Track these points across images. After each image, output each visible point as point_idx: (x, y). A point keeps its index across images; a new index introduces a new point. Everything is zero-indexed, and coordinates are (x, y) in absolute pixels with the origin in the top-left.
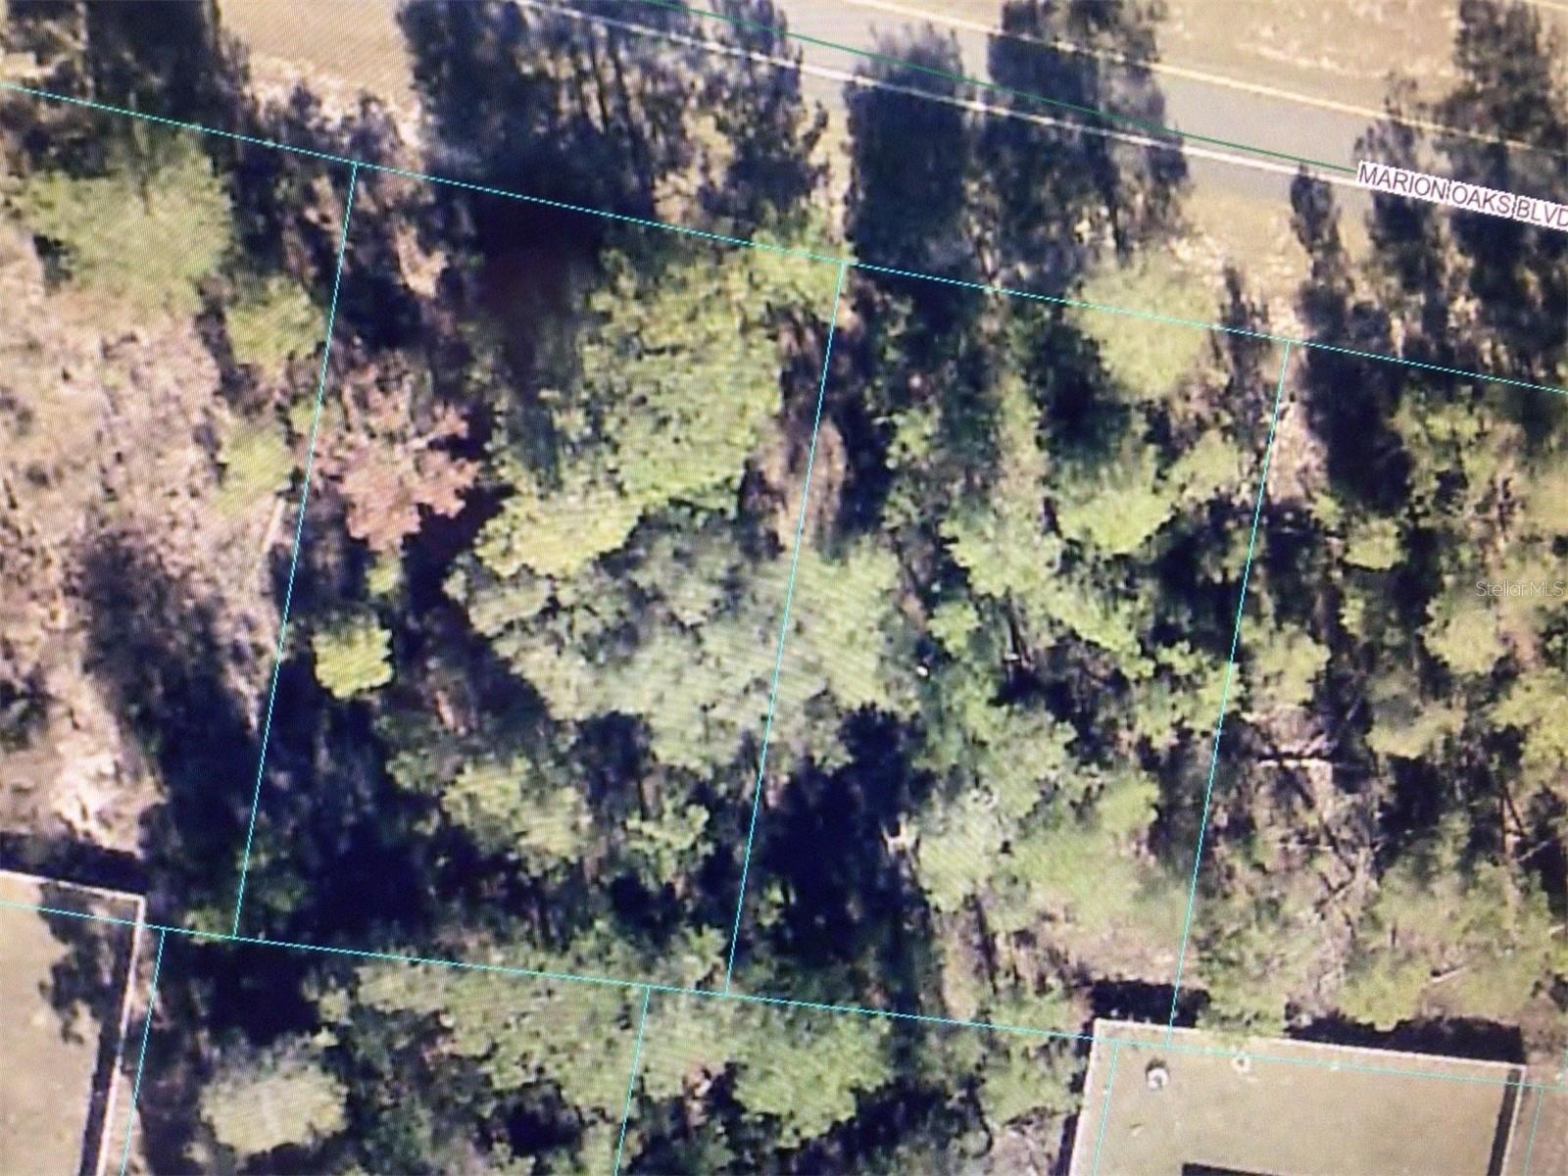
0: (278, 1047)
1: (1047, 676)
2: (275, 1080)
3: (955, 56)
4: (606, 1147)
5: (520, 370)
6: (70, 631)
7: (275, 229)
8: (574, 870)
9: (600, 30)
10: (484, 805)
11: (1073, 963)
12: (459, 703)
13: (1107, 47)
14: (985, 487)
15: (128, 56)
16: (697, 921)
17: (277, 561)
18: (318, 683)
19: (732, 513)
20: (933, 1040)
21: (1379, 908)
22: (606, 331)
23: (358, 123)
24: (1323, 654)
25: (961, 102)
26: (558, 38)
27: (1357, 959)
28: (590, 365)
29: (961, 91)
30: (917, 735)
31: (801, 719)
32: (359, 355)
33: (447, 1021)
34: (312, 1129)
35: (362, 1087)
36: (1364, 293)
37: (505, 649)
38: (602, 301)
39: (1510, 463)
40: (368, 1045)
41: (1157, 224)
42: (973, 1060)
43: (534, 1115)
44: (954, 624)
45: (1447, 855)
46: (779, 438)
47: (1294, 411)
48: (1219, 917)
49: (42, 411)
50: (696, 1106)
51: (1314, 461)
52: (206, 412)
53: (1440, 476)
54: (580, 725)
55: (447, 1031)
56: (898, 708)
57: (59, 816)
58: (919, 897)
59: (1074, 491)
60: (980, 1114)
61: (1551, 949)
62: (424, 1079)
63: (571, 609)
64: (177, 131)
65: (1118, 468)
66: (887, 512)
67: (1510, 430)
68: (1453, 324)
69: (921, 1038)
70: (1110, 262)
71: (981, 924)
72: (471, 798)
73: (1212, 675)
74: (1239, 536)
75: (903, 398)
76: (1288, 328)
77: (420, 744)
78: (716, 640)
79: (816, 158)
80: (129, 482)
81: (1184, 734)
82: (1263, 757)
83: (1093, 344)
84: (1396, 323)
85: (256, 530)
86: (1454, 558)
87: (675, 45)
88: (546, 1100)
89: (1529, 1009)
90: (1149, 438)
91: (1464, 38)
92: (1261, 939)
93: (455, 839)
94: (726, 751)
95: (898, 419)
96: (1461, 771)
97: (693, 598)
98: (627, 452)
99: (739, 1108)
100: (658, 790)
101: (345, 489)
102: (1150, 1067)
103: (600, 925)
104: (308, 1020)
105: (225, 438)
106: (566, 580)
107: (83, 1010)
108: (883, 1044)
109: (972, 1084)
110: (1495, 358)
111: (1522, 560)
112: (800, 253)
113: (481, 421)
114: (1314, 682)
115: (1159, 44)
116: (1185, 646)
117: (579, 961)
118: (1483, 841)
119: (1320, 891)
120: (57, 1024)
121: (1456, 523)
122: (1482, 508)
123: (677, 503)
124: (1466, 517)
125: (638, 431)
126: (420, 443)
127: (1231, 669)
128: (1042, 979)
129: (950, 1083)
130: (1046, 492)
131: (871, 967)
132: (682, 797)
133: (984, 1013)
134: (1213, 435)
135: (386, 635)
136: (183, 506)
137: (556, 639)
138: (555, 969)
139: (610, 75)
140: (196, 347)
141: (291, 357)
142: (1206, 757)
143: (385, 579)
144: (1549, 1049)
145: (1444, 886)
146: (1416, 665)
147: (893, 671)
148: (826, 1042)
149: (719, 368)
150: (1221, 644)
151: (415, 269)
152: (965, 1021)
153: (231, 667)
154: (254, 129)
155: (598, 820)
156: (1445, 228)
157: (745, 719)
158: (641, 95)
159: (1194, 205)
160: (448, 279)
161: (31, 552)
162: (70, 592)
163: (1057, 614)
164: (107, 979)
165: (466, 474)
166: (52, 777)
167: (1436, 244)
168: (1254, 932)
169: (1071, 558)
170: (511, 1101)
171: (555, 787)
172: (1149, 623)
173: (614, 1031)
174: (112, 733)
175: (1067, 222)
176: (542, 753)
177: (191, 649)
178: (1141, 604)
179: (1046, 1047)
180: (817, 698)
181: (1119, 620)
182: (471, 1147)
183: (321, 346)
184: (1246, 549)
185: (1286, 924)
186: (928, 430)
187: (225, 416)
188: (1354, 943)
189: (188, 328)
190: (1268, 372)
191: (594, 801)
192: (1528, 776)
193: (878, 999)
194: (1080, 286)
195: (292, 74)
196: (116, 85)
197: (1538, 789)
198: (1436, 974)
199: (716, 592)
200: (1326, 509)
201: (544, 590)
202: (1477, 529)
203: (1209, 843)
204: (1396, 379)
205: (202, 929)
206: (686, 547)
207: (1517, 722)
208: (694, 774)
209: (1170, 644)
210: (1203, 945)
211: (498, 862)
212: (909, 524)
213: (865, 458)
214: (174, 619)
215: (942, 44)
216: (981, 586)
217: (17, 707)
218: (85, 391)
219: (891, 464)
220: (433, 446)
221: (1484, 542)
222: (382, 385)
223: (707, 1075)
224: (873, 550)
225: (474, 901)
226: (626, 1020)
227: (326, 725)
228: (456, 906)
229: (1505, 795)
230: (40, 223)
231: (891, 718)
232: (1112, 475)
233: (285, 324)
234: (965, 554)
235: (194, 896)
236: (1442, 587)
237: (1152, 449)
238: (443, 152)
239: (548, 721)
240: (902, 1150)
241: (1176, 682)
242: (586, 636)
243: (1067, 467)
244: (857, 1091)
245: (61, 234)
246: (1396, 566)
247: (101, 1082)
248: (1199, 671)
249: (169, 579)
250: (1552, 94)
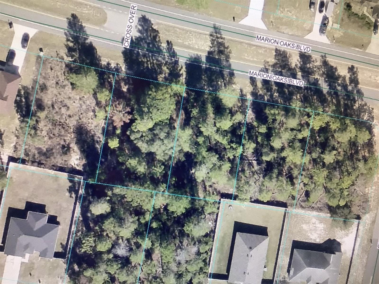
0: (101, 199)
1: (214, 148)
2: (101, 204)
3: (201, 58)
4: (149, 215)
5: (138, 102)
6: (74, 138)
7: (104, 82)
8: (145, 174)
9: (150, 55)
10: (132, 165)
11: (218, 190)
12: (128, 150)
13: (223, 57)
14: (205, 119)
15: (84, 58)
16: (162, 182)
17: (103, 129)
18: (108, 146)
19: (168, 123)
20: (197, 201)
21: (264, 183)
22: (150, 97)
23: (116, 67)
24: (255, 145)
25: (201, 65)
26: (144, 56)
27: (261, 191)
28: (148, 101)
29: (202, 63)
30: (195, 155)
31: (178, 153)
32: (116, 100)
33: (126, 196)
34: (106, 211)
35: (113, 205)
36: (261, 92)
37: (135, 142)
38: (150, 92)
39: (283, 117)
40: (114, 199)
41: (230, 82)
42: (203, 204)
43: (138, 210)
44: (201, 140)
45: (274, 176)
46: (175, 112)
47: (250, 109)
48: (240, 184)
49: (71, 107)
50: (162, 210)
51: (254, 117)
52: (94, 107)
53: (272, 119)
54: (146, 153)
55: (126, 197)
56: (192, 152)
57: (71, 164)
58: (195, 180)
59: (218, 121)
60: (204, 212)
61: (291, 190)
62: (122, 204)
63: (145, 136)
64: (91, 68)
65: (225, 117)
66: (191, 123)
67: (283, 112)
68: (274, 97)
69: (195, 201)
70: (223, 88)
71: (204, 184)
72: (130, 163)
73: (239, 148)
74: (242, 127)
75: (193, 107)
76: (249, 98)
77: (123, 155)
78: (166, 141)
79: (181, 73)
80: (83, 117)
81: (235, 157)
82: (246, 160)
83: (221, 99)
84: (266, 97)
85: (100, 124)
86: (275, 131)
87: (161, 57)
88: (140, 208)
89: (288, 200)
90: (229, 113)
91: (276, 55)
92: (246, 187)
93: (127, 169)
94: (167, 158)
95: (193, 110)
96: (276, 163)
97: (162, 135)
98: (153, 114)
99: (168, 210)
100: (157, 163)
101: (113, 118)
102: (229, 206)
103: (148, 183)
104: (106, 195)
105: (96, 111)
106: (144, 132)
107: (73, 193)
108: (190, 201)
109: (203, 208)
110: (281, 102)
111: (285, 132)
112: (178, 86)
113: (132, 110)
114: (254, 149)
115: (230, 57)
116: (235, 144)
117: (145, 188)
118: (280, 174)
119: (255, 180)
120: (69, 195)
121: (275, 126)
122: (279, 124)
123: (160, 121)
124: (276, 125)
125: (155, 111)
126: (124, 112)
127: (241, 147)
128: (213, 192)
129: (199, 208)
130: (214, 121)
131: (188, 190)
132: (160, 164)
133: (204, 197)
134: (239, 113)
135: (118, 140)
136: (90, 121)
137: (142, 141)
138: (142, 189)
139: (152, 61)
140: (93, 98)
141: (106, 100)
142: (238, 160)
143: (118, 132)
144: (291, 206)
145: (274, 180)
146: (269, 147)
147: (191, 146)
148: (181, 201)
149: (167, 102)
150: (239, 143)
151: (124, 88)
152: (201, 198)
153: (96, 144)
154: (102, 68)
155: (148, 167)
156: (273, 83)
157: (170, 153)
158: (156, 64)
159: (235, 80)
160: (128, 89)
161: (68, 127)
162: (74, 132)
163: (216, 138)
164: (77, 188)
165: (130, 117)
166: (70, 159)
167: (272, 85)
168: (245, 186)
169: (218, 131)
170: (135, 208)
171: (142, 162)
172: (229, 140)
173: (150, 198)
174: (79, 153)
175: (217, 82)
176: (140, 157)
177: (91, 141)
178: (228, 137)
179: (213, 203)
180: (180, 150)
181: (225, 140)
182: (129, 215)
183: (110, 98)
184: (244, 129)
185: (250, 185)
186: (197, 111)
187: (97, 108)
188: (260, 188)
189: (92, 96)
190: (246, 104)
191: (147, 164)
192: (287, 164)
193: (189, 195)
194: (219, 91)
195: (107, 60)
196: (82, 62)
197: (288, 166)
198: (273, 194)
199: (166, 134)
200: (255, 124)
201: (141, 134)
202: (278, 127)
203: (238, 173)
204: (265, 105)
205: (91, 182)
206: (161, 128)
207: (285, 156)
208: (162, 161)
209: (232, 143)
210: (237, 188)
211: (134, 173)
212: (194, 125)
213: (188, 115)
214: (88, 137)
215: (199, 57)
216: (205, 134)
217: (66, 149)
218: (77, 104)
219: (191, 116)
220: (126, 113)
221: (280, 129)
222: (119, 104)
223: (163, 205)
224: (189, 129)
225: (130, 178)
226: (152, 197)
227: (109, 152)
228: (127, 179)
229: (283, 167)
230: (71, 80)
232: (224, 118)
233: (105, 95)
234: (202, 129)
235: (90, 177)
236: (273, 136)
237: (230, 115)
238: (128, 72)
239: (141, 152)
240: (192, 217)
241: (233, 149)
242: (147, 140)
243: (217, 117)
244: (186, 208)
245: (74, 82)
246: (266, 132)
247: (75, 204)
248: (237, 147)
249: (88, 131)
250: (289, 63)
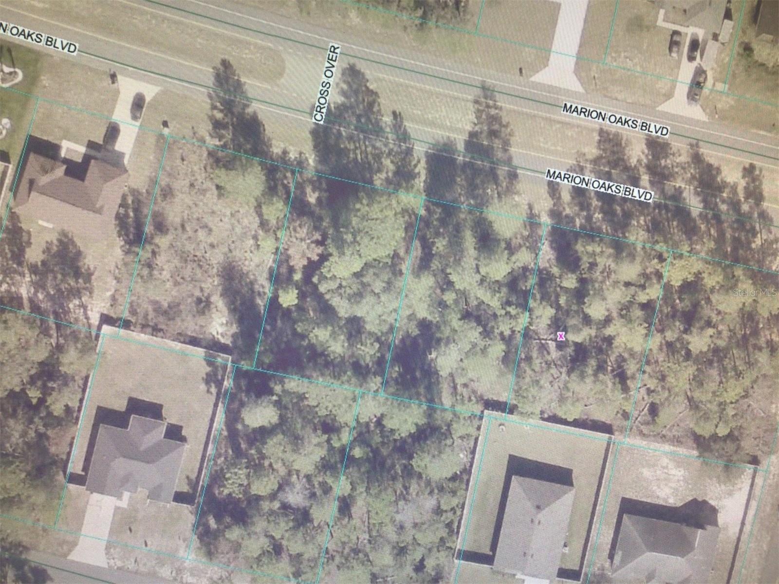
0: (263, 398)
1: (475, 313)
2: (261, 408)
3: (455, 144)
4: (347, 434)
5: (336, 223)
6: (218, 285)
7: (276, 186)
8: (343, 358)
9: (361, 136)
10: (320, 338)
11: (479, 393)
12: (314, 310)
13: (497, 143)
14: (459, 260)
15: (242, 140)
16: (375, 374)
17: (271, 270)
18: (279, 303)
19: (390, 263)
20: (438, 412)
21: (569, 385)
22: (359, 214)
23: (298, 159)
24: (553, 311)
25: (456, 157)
26: (351, 138)
27: (562, 399)
28: (354, 223)
29: (456, 154)
30: (438, 327)
31: (406, 320)
32: (295, 218)
33: (307, 396)
34: (270, 422)
35: (284, 412)
36: (568, 211)
37: (327, 297)
38: (358, 206)
39: (611, 260)
40: (286, 400)
41: (509, 191)
42: (449, 419)
43: (328, 424)
44: (449, 297)
45: (590, 371)
46: (403, 244)
47: (547, 243)
48: (521, 384)
49: (214, 228)
50: (372, 425)
51: (552, 257)
52: (256, 231)
53: (589, 263)
54: (346, 318)
55: (306, 398)
56: (433, 320)
57: (211, 334)
58: (436, 373)
59: (484, 262)
60: (451, 434)
61: (622, 401)
62: (300, 411)
63: (345, 287)
64: (253, 159)
65: (497, 257)
66: (432, 265)
67: (611, 251)
68: (594, 220)
69: (435, 412)
70: (496, 201)
71: (454, 381)
72: (316, 336)
73: (521, 315)
74: (530, 276)
75: (438, 234)
76: (546, 220)
77: (304, 321)
78: (383, 298)
79: (417, 171)
80: (235, 248)
81: (513, 332)
82: (535, 339)
83: (491, 222)
84: (577, 220)
85: (266, 261)
86: (593, 286)
87: (380, 141)
88: (332, 420)
89: (614, 419)
90: (505, 249)
91: (600, 142)
92: (534, 391)
93: (311, 347)
94: (385, 328)
95: (436, 240)
96: (594, 347)
97: (378, 286)
98: (362, 246)
99: (384, 426)
100: (366, 338)
101: (290, 252)
102: (500, 425)
103: (349, 373)
104: (271, 392)
105: (260, 238)
106: (344, 279)
107: (213, 385)
108: (425, 412)
109: (449, 425)
110: (607, 230)
111: (614, 288)
112: (411, 195)
113: (325, 237)
114: (551, 319)
115: (511, 142)
116: (514, 307)
117: (343, 383)
118: (601, 368)
119: (551, 379)
120: (206, 389)
121: (594, 276)
122: (602, 272)
123: (375, 260)
124: (597, 275)
125: (366, 240)
126: (308, 241)
127: (527, 314)
128: (470, 398)
129: (443, 425)
130: (476, 262)
131: (422, 390)
132: (372, 341)
133: (453, 406)
134: (524, 249)
135: (296, 291)
136: (248, 255)
137: (341, 294)
138: (336, 384)
139: (363, 148)
140: (254, 214)
141: (278, 218)
142: (519, 339)
143: (298, 277)
144: (621, 431)
145: (589, 380)
146: (581, 316)
147: (431, 308)
148: (408, 410)
149: (387, 225)
150: (524, 306)
151: (310, 196)
152: (447, 407)
153: (257, 298)
154: (272, 160)
155: (349, 344)
156: (593, 194)
157: (390, 320)
158: (371, 153)
159: (520, 186)
160: (319, 200)
161: (209, 265)
162: (218, 275)
163: (479, 296)
164: (220, 377)
165: (320, 250)
166: (210, 323)
167: (590, 198)
168: (531, 389)
169: (482, 281)
170: (322, 419)
171: (338, 335)
172: (504, 299)
173: (351, 403)
174: (227, 312)
175: (484, 189)
176: (335, 325)
177: (248, 292)
178: (502, 294)
179: (470, 417)
180: (410, 315)
181: (496, 298)
182: (311, 431)
183: (285, 216)
184: (532, 281)
185: (541, 387)
186: (444, 243)
187: (260, 232)
188: (561, 394)
189: (252, 210)
190: (540, 232)
191: (348, 339)
192: (615, 350)
193: (424, 400)
194: (487, 207)
195: (282, 146)
196: (238, 147)
197: (618, 354)
198: (586, 406)
199: (384, 285)
200: (555, 271)
201: (338, 281)
202: (600, 278)
203: (519, 363)
204: (577, 235)
205: (245, 366)
206: (377, 272)
207: (611, 334)
208: (376, 334)
209: (510, 306)
210: (516, 391)
211: (322, 354)
212: (438, 269)
213: (427, 251)
214: (243, 283)
215: (452, 142)
216: (457, 287)
217: (203, 305)
218: (226, 224)
219: (433, 252)
220: (312, 242)
221: (603, 282)
222: (300, 226)
223: (375, 416)
224: (428, 276)
225: (316, 364)
226: (354, 399)
227: (280, 314)
228: (311, 364)
229: (608, 355)
230: (217, 181)
231: (431, 322)
232: (495, 258)
233: (277, 209)
234: (454, 278)
235: (244, 357)
236: (589, 294)
237: (506, 252)
238: (320, 167)
239: (338, 317)
240: (428, 442)
241: (511, 317)
242: (349, 294)
243: (482, 255)
244: (417, 425)
245: (222, 184)
246: (575, 288)
247: (216, 405)
248: (518, 314)
249: (243, 273)
250: (626, 157)
